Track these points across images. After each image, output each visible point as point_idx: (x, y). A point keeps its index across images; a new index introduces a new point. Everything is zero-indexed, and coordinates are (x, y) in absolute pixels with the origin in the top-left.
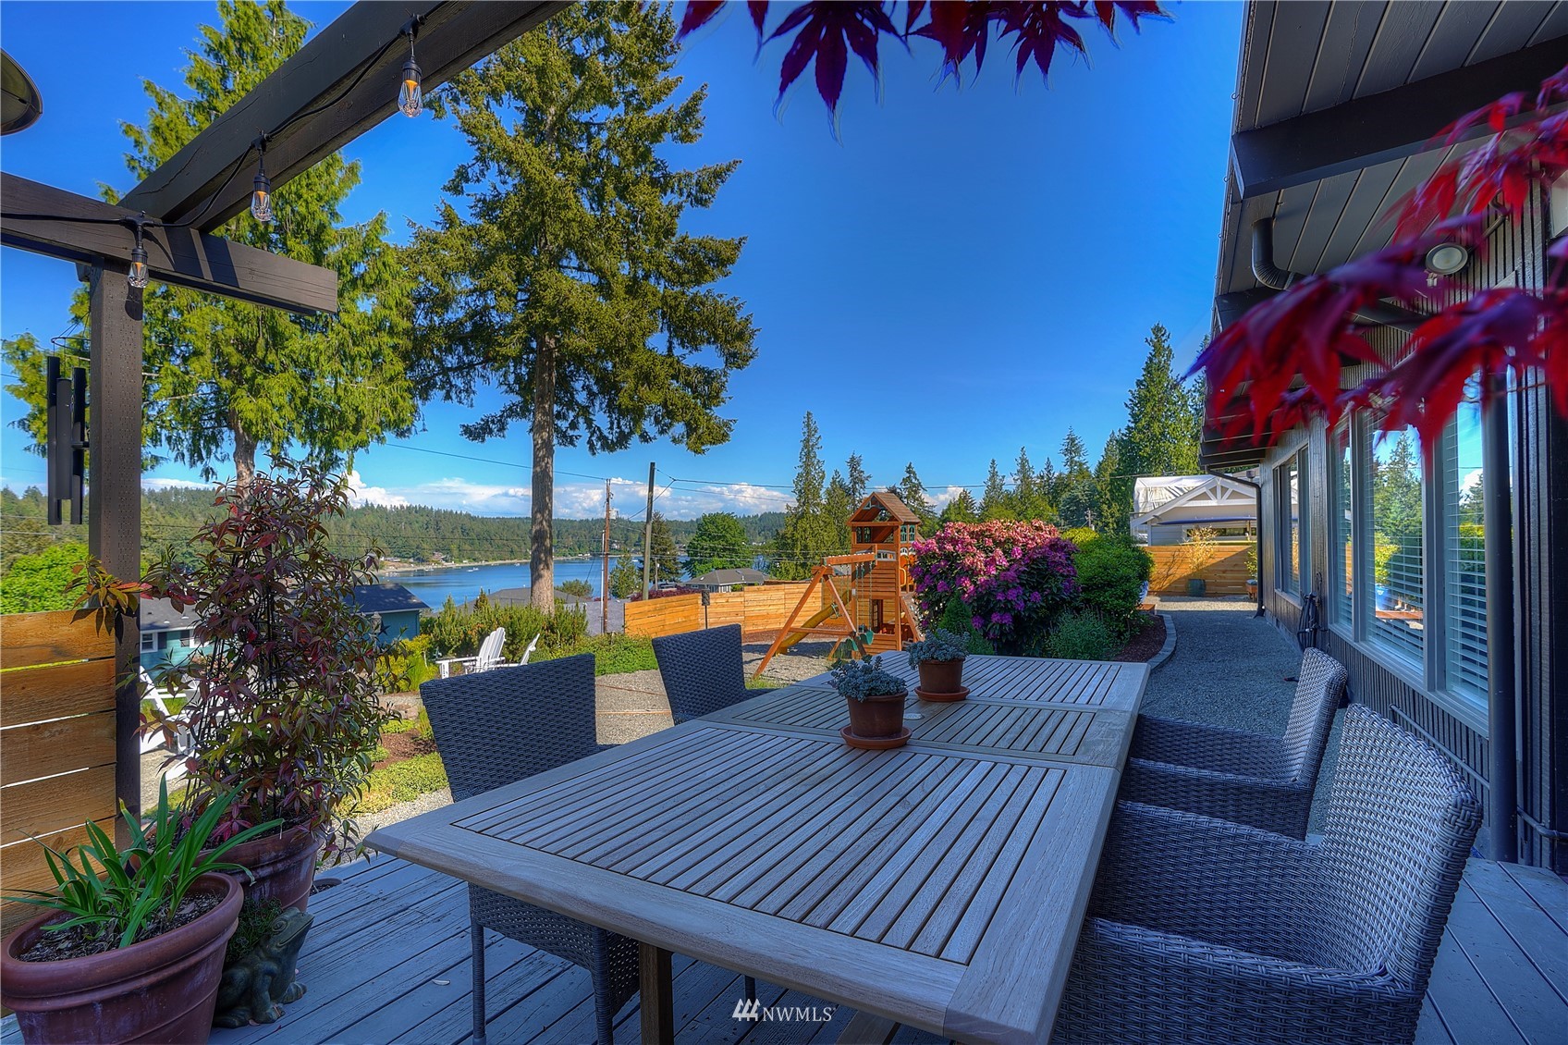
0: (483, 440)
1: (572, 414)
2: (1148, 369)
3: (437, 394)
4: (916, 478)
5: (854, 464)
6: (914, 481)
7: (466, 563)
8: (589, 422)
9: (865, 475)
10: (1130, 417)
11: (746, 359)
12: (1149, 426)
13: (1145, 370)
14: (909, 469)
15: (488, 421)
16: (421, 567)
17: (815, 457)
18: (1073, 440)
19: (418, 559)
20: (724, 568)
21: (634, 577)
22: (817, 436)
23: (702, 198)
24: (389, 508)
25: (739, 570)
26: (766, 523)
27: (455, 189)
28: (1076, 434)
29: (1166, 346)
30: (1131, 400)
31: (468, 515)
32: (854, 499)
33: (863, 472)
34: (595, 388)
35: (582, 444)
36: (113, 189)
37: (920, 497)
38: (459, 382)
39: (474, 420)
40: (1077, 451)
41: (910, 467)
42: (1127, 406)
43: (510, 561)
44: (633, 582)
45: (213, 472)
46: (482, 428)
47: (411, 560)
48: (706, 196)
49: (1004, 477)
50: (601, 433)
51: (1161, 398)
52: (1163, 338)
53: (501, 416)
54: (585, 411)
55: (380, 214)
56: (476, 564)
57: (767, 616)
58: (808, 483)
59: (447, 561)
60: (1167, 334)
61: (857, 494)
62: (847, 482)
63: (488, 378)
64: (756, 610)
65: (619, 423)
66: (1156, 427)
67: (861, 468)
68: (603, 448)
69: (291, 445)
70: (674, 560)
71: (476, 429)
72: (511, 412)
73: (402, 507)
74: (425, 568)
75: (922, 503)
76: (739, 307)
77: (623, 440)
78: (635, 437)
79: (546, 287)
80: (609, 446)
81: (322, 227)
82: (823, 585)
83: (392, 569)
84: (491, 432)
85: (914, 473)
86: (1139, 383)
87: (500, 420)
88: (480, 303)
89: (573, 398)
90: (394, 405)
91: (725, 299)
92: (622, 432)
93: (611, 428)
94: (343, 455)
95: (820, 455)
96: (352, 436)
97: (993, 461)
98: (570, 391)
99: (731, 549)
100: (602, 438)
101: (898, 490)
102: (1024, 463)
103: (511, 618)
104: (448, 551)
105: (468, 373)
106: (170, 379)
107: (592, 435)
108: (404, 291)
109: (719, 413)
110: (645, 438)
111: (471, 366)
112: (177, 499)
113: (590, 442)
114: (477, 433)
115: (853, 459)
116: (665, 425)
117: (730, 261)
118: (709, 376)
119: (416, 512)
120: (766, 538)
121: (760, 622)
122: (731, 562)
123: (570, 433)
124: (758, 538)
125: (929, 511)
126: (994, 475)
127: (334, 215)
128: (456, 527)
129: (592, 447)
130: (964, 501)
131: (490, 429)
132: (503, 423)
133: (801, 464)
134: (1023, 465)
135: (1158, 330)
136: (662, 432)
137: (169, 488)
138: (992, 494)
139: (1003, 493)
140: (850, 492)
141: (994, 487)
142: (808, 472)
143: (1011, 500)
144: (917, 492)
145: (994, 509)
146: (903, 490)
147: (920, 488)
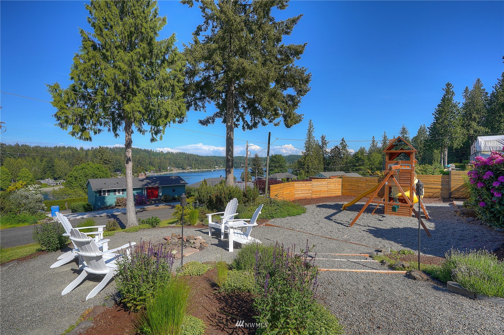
0: (207, 125)
1: (237, 116)
2: (443, 100)
3: (192, 108)
4: (345, 143)
5: (323, 138)
6: (344, 144)
7: (197, 170)
8: (243, 119)
10: (434, 119)
11: (306, 92)
12: (443, 122)
13: (441, 100)
14: (343, 140)
15: (208, 118)
16: (183, 171)
17: (312, 135)
18: (404, 129)
19: (183, 168)
20: (278, 173)
21: (249, 175)
22: (313, 128)
23: (287, 32)
24: (174, 153)
25: (284, 173)
26: (291, 158)
27: (197, 34)
28: (405, 127)
29: (452, 91)
30: (435, 112)
31: (197, 155)
32: (323, 150)
33: (326, 141)
34: (246, 106)
35: (240, 127)
36: (84, 31)
38: (200, 104)
39: (203, 118)
40: (406, 133)
41: (343, 139)
42: (433, 114)
43: (210, 169)
44: (249, 176)
45: (118, 135)
46: (206, 121)
47: (181, 169)
48: (288, 31)
49: (377, 142)
50: (247, 123)
51: (449, 111)
52: (450, 88)
53: (213, 117)
54: (242, 115)
55: (173, 34)
56: (200, 170)
57: (321, 191)
58: (310, 144)
59: (191, 169)
60: (452, 86)
61: (324, 148)
62: (320, 144)
63: (210, 102)
64: (317, 189)
65: (254, 119)
66: (446, 122)
67: (325, 139)
68: (248, 128)
69: (143, 124)
70: (262, 169)
71: (204, 121)
72: (216, 115)
73: (178, 152)
74: (185, 171)
75: (347, 151)
76: (305, 70)
77: (255, 125)
78: (260, 124)
79: (233, 63)
80: (250, 128)
81: (151, 39)
82: (342, 179)
83: (175, 171)
84: (209, 123)
86: (439, 106)
87: (213, 118)
88: (207, 74)
89: (239, 110)
90: (179, 108)
91: (299, 68)
92: (255, 122)
93: (252, 121)
94: (161, 128)
95: (314, 134)
96: (164, 120)
97: (374, 137)
98: (237, 108)
99: (281, 166)
100: (248, 125)
101: (338, 147)
102: (385, 137)
103: (230, 191)
104: (192, 166)
105: (203, 100)
106: (100, 96)
107: (244, 124)
108: (182, 64)
109: (297, 111)
110: (264, 124)
111: (204, 98)
112: (117, 150)
113: (243, 126)
114: (204, 123)
115: (323, 136)
116: (272, 119)
117: (301, 52)
118: (291, 98)
119: (182, 154)
120: (290, 163)
121: (318, 193)
122: (281, 171)
123: (236, 123)
124: (288, 163)
125: (349, 154)
126: (374, 141)
127: (155, 33)
128: (194, 159)
129: (244, 128)
130: (362, 151)
131: (209, 121)
132: (214, 120)
133: (307, 137)
134: (385, 138)
135: (448, 85)
136: (270, 122)
137: (115, 147)
138: (373, 148)
139: (377, 148)
140: (322, 147)
141: (373, 146)
142: (309, 140)
143: (380, 150)
144: (345, 148)
145: (373, 154)
146: (340, 147)
147: (346, 146)
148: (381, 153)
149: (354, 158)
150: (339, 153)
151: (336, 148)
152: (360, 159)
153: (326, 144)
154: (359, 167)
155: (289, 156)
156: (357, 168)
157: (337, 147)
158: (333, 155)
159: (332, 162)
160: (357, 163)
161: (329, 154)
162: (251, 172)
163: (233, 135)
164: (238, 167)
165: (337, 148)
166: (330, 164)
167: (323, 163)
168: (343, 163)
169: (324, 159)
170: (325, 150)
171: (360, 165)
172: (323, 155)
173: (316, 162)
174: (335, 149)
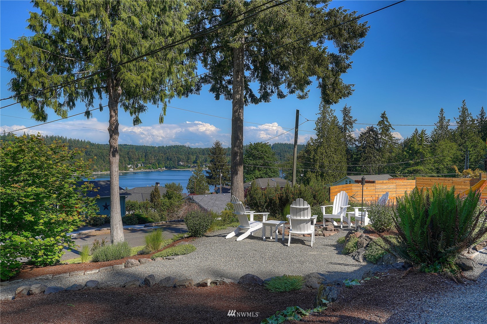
4: (387, 121)
5: (346, 112)
6: (386, 123)
9: (353, 119)
14: (383, 116)
20: (261, 177)
25: (273, 179)
32: (345, 135)
37: (390, 134)
41: (384, 114)
49: (449, 120)
58: (324, 124)
61: (347, 131)
62: (341, 123)
65: (265, 87)
67: (351, 115)
75: (391, 137)
85: (386, 118)
92: (266, 92)
97: (442, 110)
101: (375, 129)
115: (345, 109)
122: (267, 174)
125: (395, 143)
126: (442, 119)
130: (419, 137)
132: (199, 87)
133: (320, 112)
138: (440, 132)
139: (448, 131)
140: (343, 130)
141: (441, 127)
142: (324, 117)
143: (454, 135)
144: (387, 130)
145: (442, 142)
146: (378, 129)
147: (390, 128)
148: (455, 141)
149: (406, 151)
150: (376, 140)
151: (370, 131)
152: (417, 152)
153: (351, 124)
154: (415, 168)
155: (273, 145)
156: (411, 169)
157: (371, 129)
158: (364, 144)
159: (362, 158)
160: (412, 160)
161: (357, 143)
162: (207, 177)
163: (243, 114)
164: (174, 167)
165: (373, 132)
166: (359, 161)
167: (345, 160)
168: (383, 160)
169: (348, 151)
170: (349, 136)
171: (417, 164)
172: (346, 145)
173: (336, 158)
174: (368, 132)
